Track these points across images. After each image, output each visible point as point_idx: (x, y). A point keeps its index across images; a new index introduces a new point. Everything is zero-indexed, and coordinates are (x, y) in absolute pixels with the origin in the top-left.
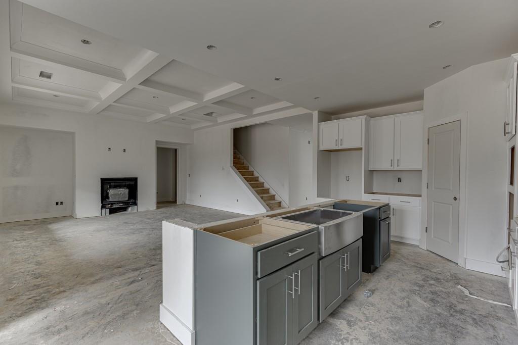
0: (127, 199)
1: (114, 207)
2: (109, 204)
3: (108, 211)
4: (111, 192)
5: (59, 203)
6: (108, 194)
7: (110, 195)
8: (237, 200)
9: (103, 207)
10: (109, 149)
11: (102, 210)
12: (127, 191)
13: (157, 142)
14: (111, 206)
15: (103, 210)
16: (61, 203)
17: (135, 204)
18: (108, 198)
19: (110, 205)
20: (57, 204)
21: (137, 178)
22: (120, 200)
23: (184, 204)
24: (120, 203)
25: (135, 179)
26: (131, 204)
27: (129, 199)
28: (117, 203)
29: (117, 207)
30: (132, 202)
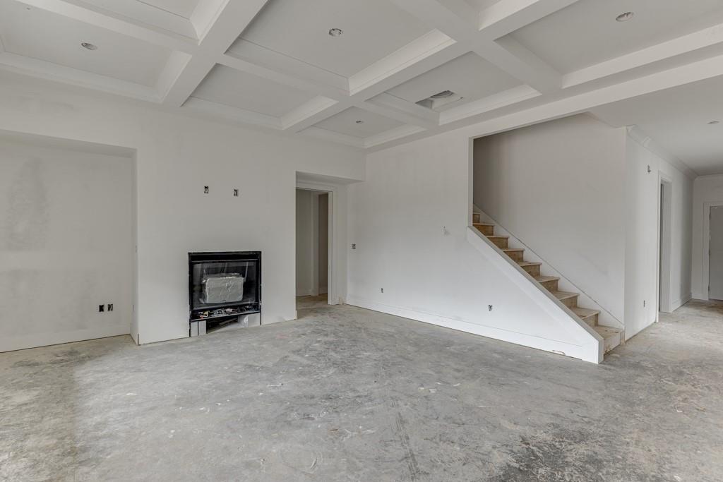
0: (240, 298)
1: (215, 316)
2: (204, 310)
3: (203, 324)
4: (211, 283)
5: (106, 308)
6: (202, 286)
7: (207, 290)
8: (490, 307)
9: (194, 316)
10: (206, 188)
11: (192, 324)
12: (240, 281)
13: (299, 176)
14: (210, 314)
15: (194, 325)
16: (110, 307)
17: (257, 308)
18: (204, 298)
19: (207, 313)
20: (101, 308)
21: (260, 252)
22: (228, 300)
23: (341, 303)
24: (227, 307)
25: (256, 257)
26: (248, 309)
27: (243, 299)
28: (222, 308)
29: (221, 316)
30: (250, 304)
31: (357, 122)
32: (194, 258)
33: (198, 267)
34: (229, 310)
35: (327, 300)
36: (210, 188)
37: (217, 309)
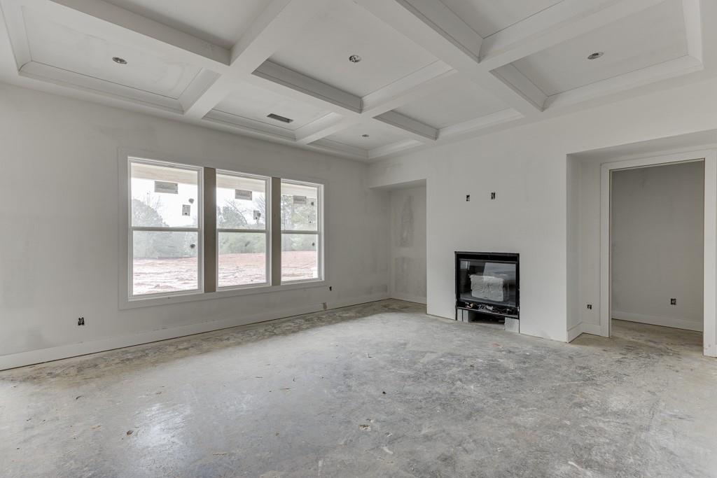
0: (501, 299)
1: (479, 310)
2: (470, 302)
3: (467, 314)
4: (476, 280)
6: (469, 282)
7: (473, 285)
9: (460, 304)
10: (467, 196)
11: (458, 310)
14: (474, 307)
15: (460, 311)
17: (515, 313)
18: (469, 291)
19: (472, 305)
21: (518, 254)
22: (489, 298)
24: (490, 305)
25: (515, 258)
26: (509, 313)
27: (504, 301)
28: (485, 304)
29: (483, 311)
30: (510, 308)
32: (460, 256)
33: (464, 263)
34: (491, 308)
36: (470, 197)
37: (480, 303)
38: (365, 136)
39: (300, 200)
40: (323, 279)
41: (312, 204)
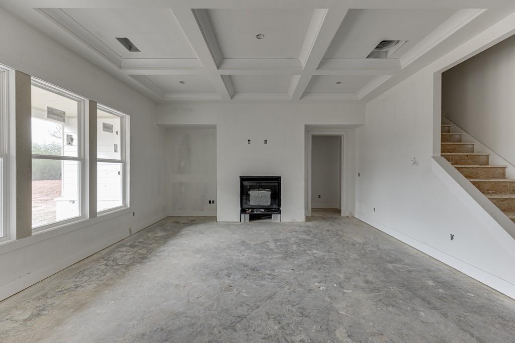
0: (269, 204)
1: (255, 213)
2: (249, 209)
3: (248, 216)
4: (252, 194)
5: (212, 202)
6: (248, 195)
7: (251, 197)
9: (243, 211)
10: (249, 141)
12: (269, 193)
13: (306, 127)
14: (252, 211)
15: (243, 216)
17: (278, 211)
18: (249, 202)
19: (250, 210)
20: (210, 202)
21: (280, 177)
22: (262, 204)
23: (350, 216)
24: (262, 209)
25: (278, 179)
26: (274, 211)
27: (271, 204)
28: (259, 208)
29: (258, 213)
30: (275, 208)
31: (337, 83)
32: (243, 179)
33: (245, 183)
34: (263, 210)
35: (340, 212)
36: (251, 141)
37: (255, 208)
38: (182, 82)
39: (108, 128)
40: (129, 206)
41: (117, 133)
